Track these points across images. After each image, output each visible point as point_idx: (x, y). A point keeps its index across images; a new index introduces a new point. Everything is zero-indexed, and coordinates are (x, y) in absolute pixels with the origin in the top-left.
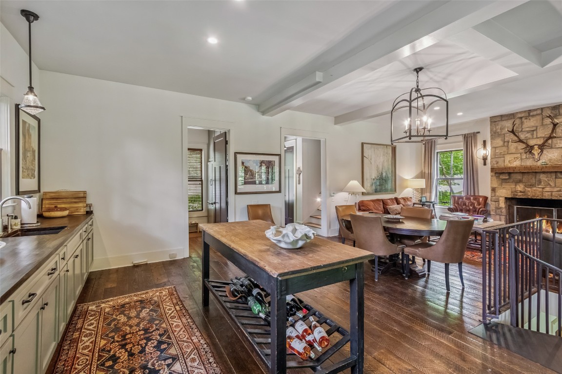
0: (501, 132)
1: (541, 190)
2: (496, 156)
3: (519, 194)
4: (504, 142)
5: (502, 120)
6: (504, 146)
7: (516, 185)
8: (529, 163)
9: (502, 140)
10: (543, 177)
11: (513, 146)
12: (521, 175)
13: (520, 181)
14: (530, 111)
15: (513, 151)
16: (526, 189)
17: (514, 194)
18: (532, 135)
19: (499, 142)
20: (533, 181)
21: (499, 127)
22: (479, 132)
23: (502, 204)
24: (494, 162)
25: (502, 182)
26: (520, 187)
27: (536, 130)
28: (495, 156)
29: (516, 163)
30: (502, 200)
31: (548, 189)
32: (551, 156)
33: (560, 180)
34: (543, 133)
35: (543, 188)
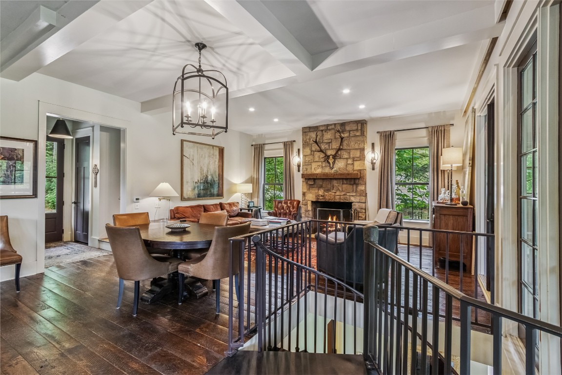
0: (309, 142)
1: (333, 194)
2: (306, 164)
3: (321, 198)
4: (312, 151)
5: (310, 132)
6: (311, 155)
7: (318, 190)
8: (327, 170)
9: (310, 149)
10: (335, 183)
11: (317, 154)
12: (322, 180)
13: (321, 187)
14: (328, 125)
15: (317, 159)
16: (325, 193)
17: (317, 198)
18: (329, 146)
19: (308, 151)
20: (329, 186)
21: (308, 137)
22: (294, 141)
23: (310, 208)
24: (305, 169)
25: (310, 187)
26: (321, 192)
27: (331, 142)
29: (319, 171)
30: (309, 203)
31: (338, 193)
32: (340, 165)
33: (344, 186)
34: (335, 145)
35: (335, 192)
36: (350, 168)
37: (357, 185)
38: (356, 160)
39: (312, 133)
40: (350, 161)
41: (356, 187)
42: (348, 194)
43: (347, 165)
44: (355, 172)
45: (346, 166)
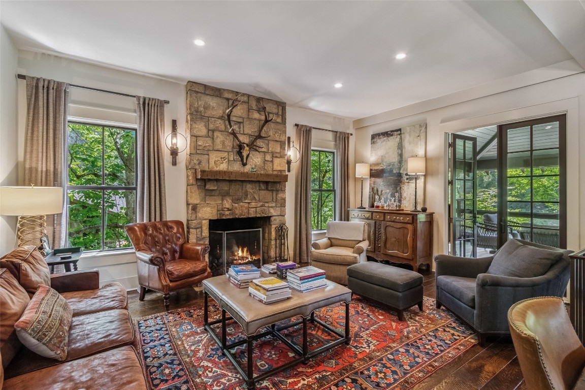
0: (205, 112)
1: (246, 205)
2: (198, 152)
3: (227, 213)
4: (209, 130)
5: (205, 93)
6: (209, 137)
7: (222, 200)
8: (237, 167)
9: (205, 126)
10: (249, 188)
11: (220, 138)
12: (228, 183)
13: (227, 194)
14: (237, 93)
15: (220, 147)
16: (234, 204)
17: (220, 214)
18: (240, 128)
19: (201, 128)
20: (240, 193)
21: (201, 103)
22: (167, 102)
23: (206, 232)
24: (195, 161)
25: (206, 195)
26: (227, 204)
27: (243, 123)
28: (196, 150)
29: (223, 167)
30: (206, 224)
31: (253, 204)
32: (255, 161)
33: (263, 192)
34: (250, 129)
35: (249, 203)
36: (269, 167)
37: (277, 191)
38: (276, 157)
39: (208, 97)
40: (268, 157)
41: (277, 195)
42: (267, 205)
43: (265, 161)
44: (275, 173)
45: (264, 164)
